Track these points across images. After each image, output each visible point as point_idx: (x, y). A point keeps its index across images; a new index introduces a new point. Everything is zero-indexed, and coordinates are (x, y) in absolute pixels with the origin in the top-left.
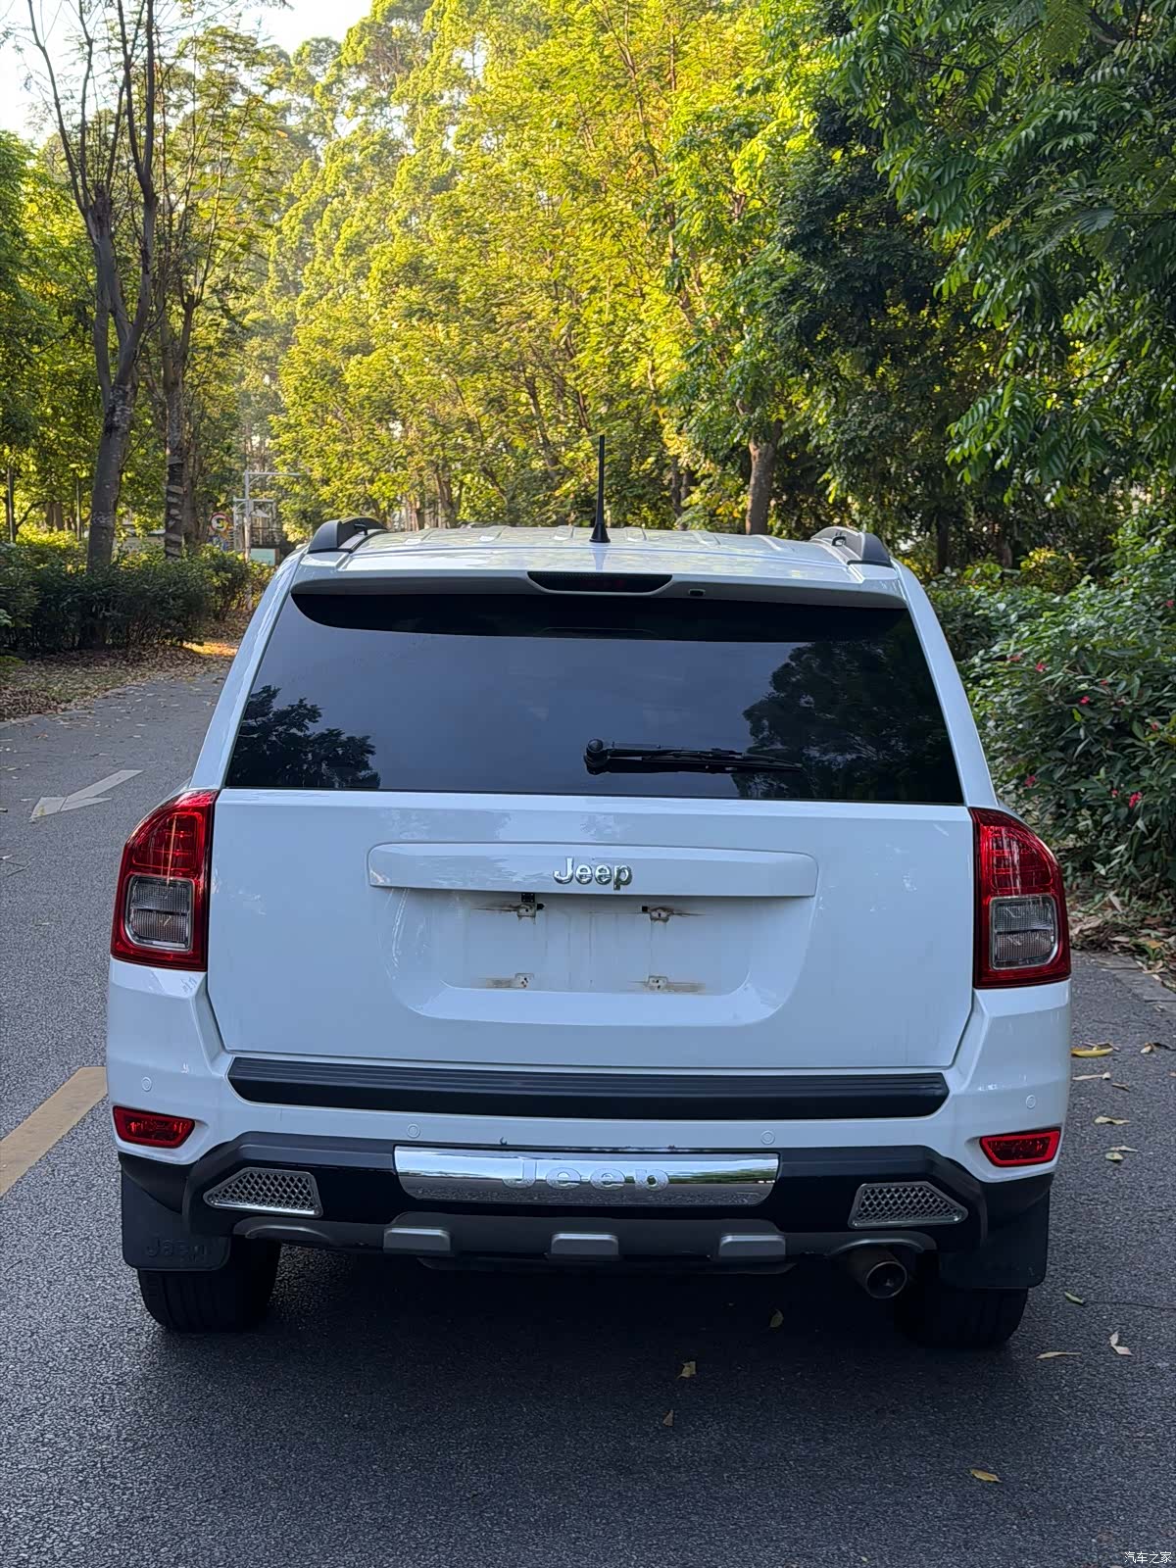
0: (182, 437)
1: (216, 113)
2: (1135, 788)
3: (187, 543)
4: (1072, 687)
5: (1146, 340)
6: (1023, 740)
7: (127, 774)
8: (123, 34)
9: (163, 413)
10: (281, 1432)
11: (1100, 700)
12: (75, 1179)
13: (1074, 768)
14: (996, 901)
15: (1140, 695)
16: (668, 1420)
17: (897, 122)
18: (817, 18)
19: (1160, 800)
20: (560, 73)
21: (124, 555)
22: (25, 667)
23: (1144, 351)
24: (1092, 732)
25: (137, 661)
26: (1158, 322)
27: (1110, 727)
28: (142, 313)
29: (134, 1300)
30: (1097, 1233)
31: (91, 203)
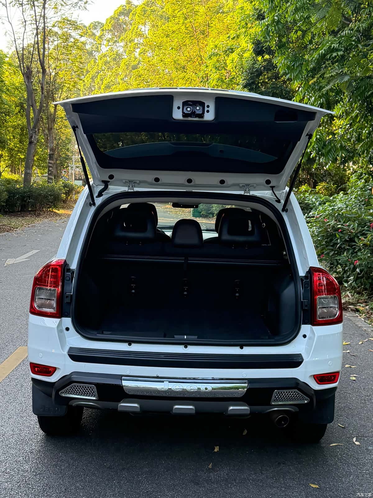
0: (53, 145)
1: (65, 44)
2: (356, 259)
3: (55, 178)
4: (336, 226)
5: (358, 117)
6: (320, 243)
7: (35, 252)
8: (36, 19)
9: (47, 138)
10: (84, 469)
11: (344, 230)
12: (17, 383)
13: (336, 252)
14: (319, 297)
15: (357, 229)
16: (210, 466)
17: (280, 48)
18: (254, 15)
19: (364, 263)
20: (172, 33)
21: (35, 182)
22: (3, 217)
23: (358, 120)
24: (342, 241)
25: (38, 215)
26: (362, 111)
27: (348, 239)
28: (41, 106)
29: (36, 424)
30: (347, 403)
31: (25, 72)
